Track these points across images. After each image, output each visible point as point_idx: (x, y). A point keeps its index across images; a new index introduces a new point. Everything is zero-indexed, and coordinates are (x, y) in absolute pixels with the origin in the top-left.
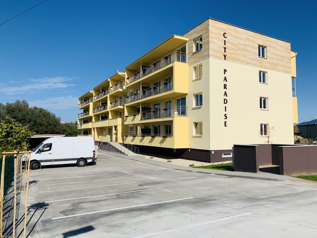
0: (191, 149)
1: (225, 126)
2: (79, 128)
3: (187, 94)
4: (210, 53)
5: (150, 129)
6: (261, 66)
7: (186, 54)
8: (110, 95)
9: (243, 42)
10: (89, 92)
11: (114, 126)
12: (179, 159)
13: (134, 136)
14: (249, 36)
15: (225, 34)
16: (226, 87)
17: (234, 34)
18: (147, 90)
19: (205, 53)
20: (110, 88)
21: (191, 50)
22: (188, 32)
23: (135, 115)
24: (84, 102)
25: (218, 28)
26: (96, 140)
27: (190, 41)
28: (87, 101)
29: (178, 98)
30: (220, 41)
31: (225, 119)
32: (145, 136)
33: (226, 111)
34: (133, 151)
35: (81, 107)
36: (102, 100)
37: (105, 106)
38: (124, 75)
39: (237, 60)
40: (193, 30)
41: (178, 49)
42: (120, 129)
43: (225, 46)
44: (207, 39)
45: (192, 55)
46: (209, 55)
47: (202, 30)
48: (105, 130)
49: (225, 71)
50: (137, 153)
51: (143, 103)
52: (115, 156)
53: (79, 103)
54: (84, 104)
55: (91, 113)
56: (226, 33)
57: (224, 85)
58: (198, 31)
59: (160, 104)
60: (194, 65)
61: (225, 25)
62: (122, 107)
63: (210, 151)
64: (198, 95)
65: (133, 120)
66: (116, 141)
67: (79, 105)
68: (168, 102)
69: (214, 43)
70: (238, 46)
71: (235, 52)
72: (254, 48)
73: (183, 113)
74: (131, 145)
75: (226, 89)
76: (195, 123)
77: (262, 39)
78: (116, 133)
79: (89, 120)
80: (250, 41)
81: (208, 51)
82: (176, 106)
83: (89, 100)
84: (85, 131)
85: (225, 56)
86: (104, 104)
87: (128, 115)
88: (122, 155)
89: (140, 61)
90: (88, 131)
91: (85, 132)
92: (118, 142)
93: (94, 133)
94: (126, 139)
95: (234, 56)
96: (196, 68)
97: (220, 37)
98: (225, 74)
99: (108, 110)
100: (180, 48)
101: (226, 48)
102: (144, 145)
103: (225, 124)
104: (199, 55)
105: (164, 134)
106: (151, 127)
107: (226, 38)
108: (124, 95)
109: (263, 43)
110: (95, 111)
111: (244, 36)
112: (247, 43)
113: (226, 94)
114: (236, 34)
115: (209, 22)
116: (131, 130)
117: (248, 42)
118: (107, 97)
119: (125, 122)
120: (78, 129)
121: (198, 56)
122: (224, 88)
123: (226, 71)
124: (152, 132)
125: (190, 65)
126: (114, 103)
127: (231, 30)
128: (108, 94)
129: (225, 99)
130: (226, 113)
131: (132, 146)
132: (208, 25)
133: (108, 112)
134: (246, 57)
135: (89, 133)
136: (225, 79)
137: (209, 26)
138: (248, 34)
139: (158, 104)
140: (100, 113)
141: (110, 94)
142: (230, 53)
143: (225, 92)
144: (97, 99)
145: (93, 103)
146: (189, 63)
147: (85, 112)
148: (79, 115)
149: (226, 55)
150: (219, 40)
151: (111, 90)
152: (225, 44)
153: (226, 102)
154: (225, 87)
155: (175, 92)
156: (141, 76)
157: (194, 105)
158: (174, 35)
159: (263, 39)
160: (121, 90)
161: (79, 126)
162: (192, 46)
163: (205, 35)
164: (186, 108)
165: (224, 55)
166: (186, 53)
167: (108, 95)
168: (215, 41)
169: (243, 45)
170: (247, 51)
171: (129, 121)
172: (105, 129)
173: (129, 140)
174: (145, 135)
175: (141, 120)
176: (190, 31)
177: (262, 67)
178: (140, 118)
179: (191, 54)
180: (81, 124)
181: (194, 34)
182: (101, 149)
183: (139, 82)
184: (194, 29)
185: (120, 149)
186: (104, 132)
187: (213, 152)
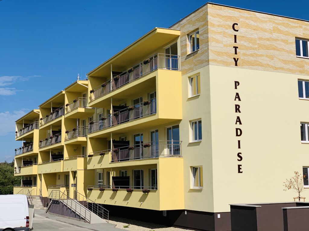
0: (188, 211)
1: (239, 172)
2: (16, 173)
3: (180, 121)
4: (210, 58)
5: (129, 177)
6: (301, 72)
7: (178, 57)
8: (65, 119)
9: (267, 35)
10: (33, 111)
11: (72, 172)
12: (172, 228)
13: (102, 190)
14: (278, 24)
15: (235, 25)
16: (240, 109)
17: (252, 23)
18: (121, 112)
19: (203, 57)
20: (66, 107)
21: (185, 50)
22: (180, 21)
23: (102, 154)
24: (24, 129)
25: (223, 17)
26: (43, 196)
27: (183, 35)
28: (29, 127)
29: (169, 127)
30: (226, 37)
31: (238, 160)
32: (117, 190)
33: (239, 147)
34: (100, 215)
35: (20, 136)
36: (53, 125)
37: (58, 136)
38: (87, 85)
39: (258, 65)
40: (186, 19)
41: (167, 47)
42: (81, 176)
43: (236, 45)
44: (205, 35)
45: (186, 59)
46: (208, 60)
47: (198, 20)
48: (59, 179)
49: (237, 83)
50: (105, 218)
51: (115, 133)
52: (69, 223)
53: (17, 130)
54: (25, 131)
55: (36, 149)
56: (237, 24)
57: (236, 106)
58: (193, 20)
59: (142, 135)
60: (189, 75)
61: (235, 11)
62: (83, 139)
63: (213, 213)
64: (196, 122)
65: (100, 162)
66: (76, 197)
67: (16, 132)
68: (154, 131)
69: (218, 41)
70: (258, 42)
71: (253, 53)
72: (288, 44)
73: (176, 151)
74: (96, 205)
75: (240, 112)
76: (194, 167)
77: (301, 27)
78: (75, 183)
79: (33, 160)
80: (280, 32)
81: (207, 53)
82: (166, 141)
83: (32, 125)
84: (27, 178)
85: (236, 61)
86: (57, 132)
87: (92, 154)
88: (81, 223)
89: (110, 65)
90: (32, 179)
91: (27, 181)
92: (78, 200)
93: (41, 183)
94: (90, 193)
95: (252, 58)
96: (192, 79)
97: (226, 31)
98: (236, 88)
99: (63, 143)
100: (169, 46)
101: (237, 47)
102: (117, 204)
103: (239, 169)
104: (196, 59)
105: (149, 186)
106: (130, 174)
107: (237, 31)
108: (89, 118)
109: (304, 34)
110: (42, 145)
111: (269, 26)
112: (275, 35)
113: (239, 120)
114: (255, 24)
115: (207, 8)
116: (100, 179)
117: (277, 34)
118: (61, 121)
119: (88, 165)
120: (15, 175)
121: (194, 61)
122: (236, 112)
123: (239, 84)
124: (132, 182)
125: (183, 74)
126: (72, 132)
127: (246, 18)
128: (63, 116)
129: (237, 129)
130: (239, 151)
131: (99, 207)
132: (206, 13)
133: (62, 147)
134: (273, 59)
135: (33, 183)
136: (238, 96)
137: (207, 15)
138: (276, 21)
139: (139, 134)
140: (49, 149)
141: (66, 116)
142: (244, 55)
143: (238, 118)
144: (45, 124)
145: (40, 130)
146: (181, 71)
147: (26, 147)
148: (16, 150)
149: (238, 59)
150: (224, 36)
151: (67, 109)
152: (235, 42)
153: (239, 134)
154: (237, 109)
155: (160, 117)
156: (111, 89)
157: (191, 140)
158: (156, 28)
159: (304, 27)
160: (81, 110)
161: (17, 170)
162: (186, 45)
163: (202, 29)
164: (180, 142)
165: (235, 59)
166: (177, 54)
167: (63, 118)
168: (218, 37)
169: (268, 39)
170: (275, 49)
171: (95, 164)
172: (59, 176)
173: (95, 197)
174: (118, 188)
175: (112, 162)
176: (182, 20)
177: (304, 73)
178: (110, 160)
179: (185, 56)
180: (20, 168)
181: (188, 26)
182: (51, 212)
183: (109, 99)
184: (188, 18)
185: (78, 212)
186: (58, 182)
187: (219, 216)
